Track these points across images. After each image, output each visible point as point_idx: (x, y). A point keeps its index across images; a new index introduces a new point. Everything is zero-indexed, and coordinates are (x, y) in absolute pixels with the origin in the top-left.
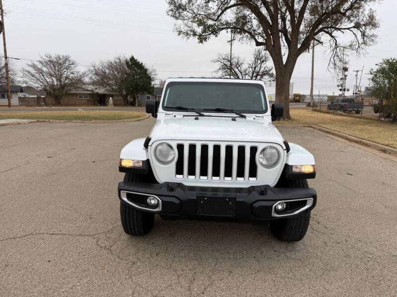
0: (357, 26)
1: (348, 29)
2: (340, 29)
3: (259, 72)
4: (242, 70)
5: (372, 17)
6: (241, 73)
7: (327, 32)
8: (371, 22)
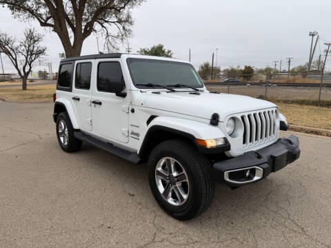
0: (120, 21)
1: (114, 22)
2: (107, 22)
3: (33, 51)
4: (14, 48)
5: (129, 17)
6: (13, 51)
7: (99, 22)
8: (128, 20)
